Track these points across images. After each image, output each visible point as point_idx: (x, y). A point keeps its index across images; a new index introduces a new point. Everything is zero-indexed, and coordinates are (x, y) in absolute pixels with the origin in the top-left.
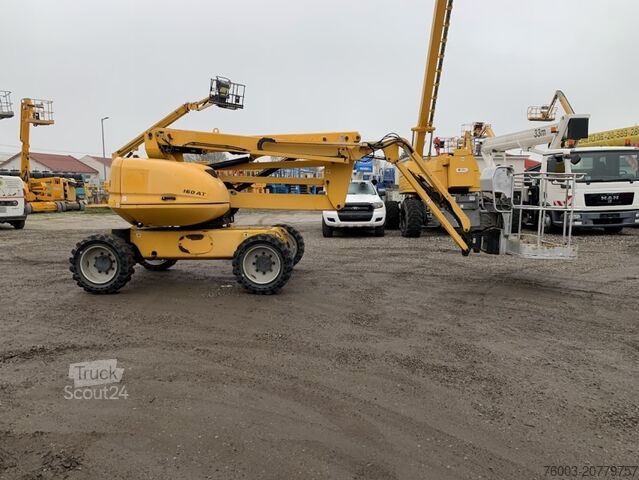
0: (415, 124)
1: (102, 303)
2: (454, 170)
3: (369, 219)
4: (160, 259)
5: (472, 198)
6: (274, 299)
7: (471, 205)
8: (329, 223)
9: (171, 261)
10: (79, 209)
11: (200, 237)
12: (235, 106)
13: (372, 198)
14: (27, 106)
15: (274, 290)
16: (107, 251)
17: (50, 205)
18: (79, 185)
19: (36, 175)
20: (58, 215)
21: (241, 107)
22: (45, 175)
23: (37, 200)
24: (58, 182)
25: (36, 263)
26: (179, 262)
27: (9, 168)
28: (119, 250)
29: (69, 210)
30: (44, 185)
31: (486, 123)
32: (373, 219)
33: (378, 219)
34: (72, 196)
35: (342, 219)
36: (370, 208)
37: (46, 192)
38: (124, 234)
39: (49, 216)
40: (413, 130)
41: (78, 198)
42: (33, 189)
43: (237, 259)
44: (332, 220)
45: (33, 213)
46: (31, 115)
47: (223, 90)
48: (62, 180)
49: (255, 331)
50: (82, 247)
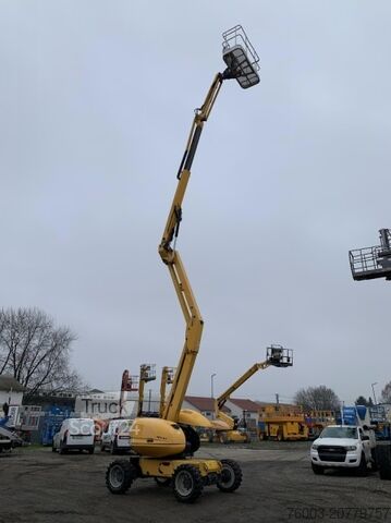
3: (343, 459)
8: (314, 461)
11: (168, 464)
12: (286, 365)
14: (164, 371)
21: (291, 365)
32: (347, 460)
33: (352, 461)
35: (322, 458)
36: (343, 450)
44: (315, 459)
47: (277, 354)
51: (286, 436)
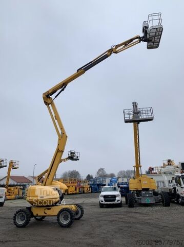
0: (135, 165)
1: (20, 230)
2: (143, 182)
3: (114, 201)
4: (39, 216)
5: (150, 192)
6: (67, 229)
7: (150, 195)
8: (101, 202)
9: (44, 217)
10: (22, 198)
11: (50, 209)
12: (76, 160)
13: (117, 193)
14: (11, 162)
15: (68, 226)
16: (24, 214)
17: (13, 196)
18: (24, 189)
19: (10, 186)
20: (15, 201)
21: (78, 160)
22: (13, 186)
23: (9, 195)
24: (17, 188)
25: (5, 218)
26: (46, 217)
27: (2, 183)
28: (26, 213)
29: (19, 198)
30: (12, 189)
31: (172, 160)
32: (116, 201)
33: (118, 201)
34: (21, 193)
35: (105, 201)
36: (115, 196)
37: (12, 192)
38: (29, 209)
39: (12, 201)
40: (134, 167)
41: (23, 194)
42: (9, 191)
43: (58, 216)
44: (102, 201)
45: (8, 200)
46: (12, 165)
47: (73, 154)
48: (18, 187)
49: (56, 237)
50: (17, 213)
51: (69, 192)
